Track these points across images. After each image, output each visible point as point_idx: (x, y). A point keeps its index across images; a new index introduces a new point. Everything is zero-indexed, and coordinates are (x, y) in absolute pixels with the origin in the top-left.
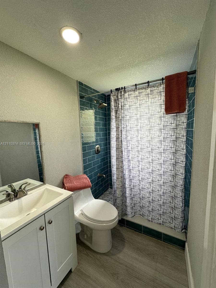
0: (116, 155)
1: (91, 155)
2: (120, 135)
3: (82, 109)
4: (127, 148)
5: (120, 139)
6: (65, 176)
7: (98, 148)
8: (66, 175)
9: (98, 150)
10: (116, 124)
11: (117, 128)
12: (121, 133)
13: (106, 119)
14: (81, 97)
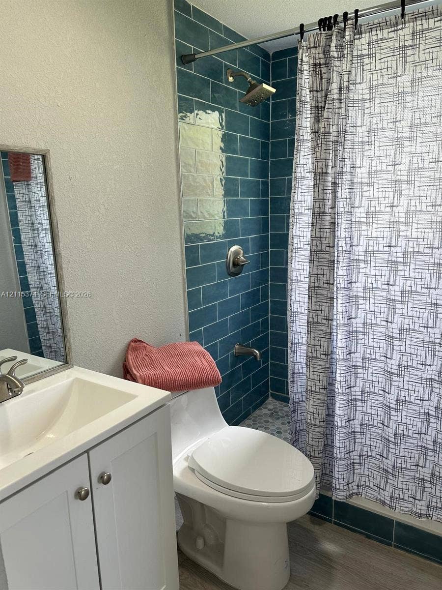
0: (311, 275)
1: (213, 279)
2: (329, 203)
3: (185, 107)
4: (348, 249)
5: (328, 218)
6: (129, 345)
7: (236, 253)
8: (136, 341)
9: (235, 264)
10: (317, 160)
11: (320, 175)
12: (335, 192)
13: (265, 146)
14: (184, 59)
